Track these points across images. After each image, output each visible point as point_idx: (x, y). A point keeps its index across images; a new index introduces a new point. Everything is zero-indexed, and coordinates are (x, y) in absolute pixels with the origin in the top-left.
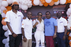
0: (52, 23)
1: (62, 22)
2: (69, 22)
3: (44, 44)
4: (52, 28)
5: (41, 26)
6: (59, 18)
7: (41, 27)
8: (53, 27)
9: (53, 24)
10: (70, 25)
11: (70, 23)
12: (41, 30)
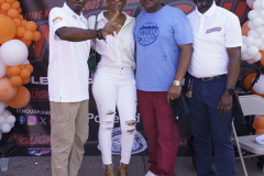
0: (164, 32)
1: (218, 29)
2: (256, 28)
3: (134, 127)
4: (165, 56)
5: (118, 46)
6: (203, 9)
7: (118, 53)
8: (169, 50)
9: (169, 35)
10: (259, 42)
11: (260, 29)
12: (119, 64)
